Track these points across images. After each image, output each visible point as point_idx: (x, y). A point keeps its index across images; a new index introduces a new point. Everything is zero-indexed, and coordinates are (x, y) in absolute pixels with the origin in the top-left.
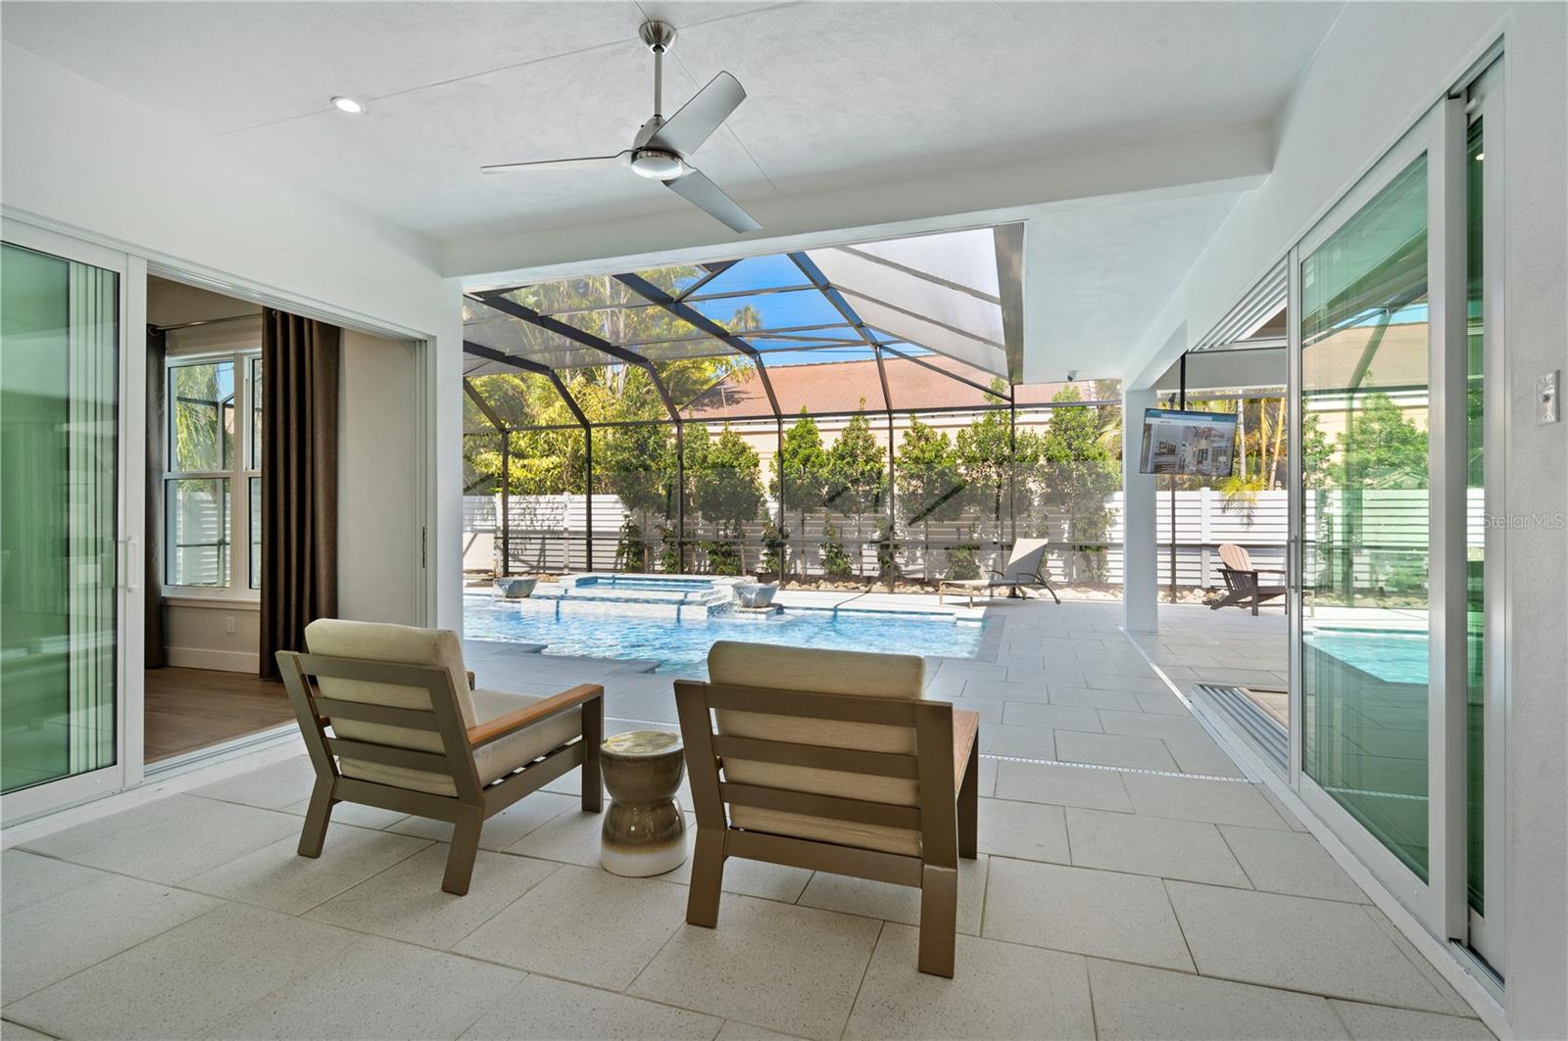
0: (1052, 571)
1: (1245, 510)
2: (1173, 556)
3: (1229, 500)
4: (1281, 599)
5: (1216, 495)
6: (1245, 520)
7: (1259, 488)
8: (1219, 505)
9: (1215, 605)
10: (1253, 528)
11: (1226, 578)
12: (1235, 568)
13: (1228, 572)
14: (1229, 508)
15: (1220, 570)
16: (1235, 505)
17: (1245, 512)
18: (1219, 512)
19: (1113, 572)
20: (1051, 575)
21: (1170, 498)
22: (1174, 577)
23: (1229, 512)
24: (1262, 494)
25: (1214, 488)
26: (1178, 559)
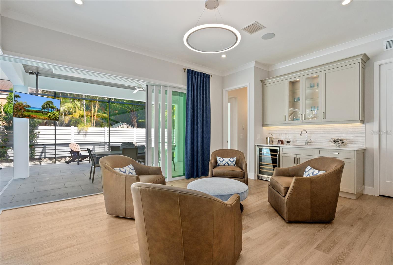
0: (10, 155)
1: (85, 133)
2: (55, 147)
3: (80, 130)
4: (87, 159)
5: (76, 128)
6: (84, 136)
7: (89, 126)
8: (76, 131)
9: (68, 163)
10: (87, 138)
11: (71, 154)
12: (75, 150)
13: (72, 152)
14: (80, 132)
15: (69, 152)
16: (82, 131)
17: (84, 133)
18: (77, 133)
19: (37, 154)
20: (10, 157)
21: (54, 129)
22: (55, 155)
23: (80, 134)
24: (90, 128)
25: (75, 126)
26: (57, 148)
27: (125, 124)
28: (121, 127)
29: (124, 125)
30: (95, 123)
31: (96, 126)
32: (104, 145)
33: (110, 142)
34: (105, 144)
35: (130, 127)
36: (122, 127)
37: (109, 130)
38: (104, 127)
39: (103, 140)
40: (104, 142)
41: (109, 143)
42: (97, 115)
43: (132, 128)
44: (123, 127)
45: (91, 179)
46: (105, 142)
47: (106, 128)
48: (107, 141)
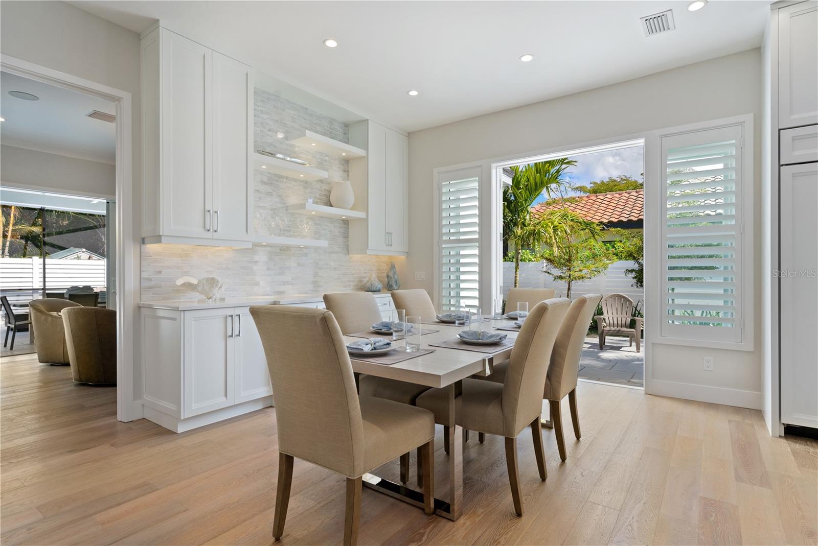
27: (83, 252)
28: (73, 258)
29: (80, 254)
30: (7, 249)
31: (11, 255)
32: (32, 295)
33: (46, 287)
34: (33, 293)
35: (94, 257)
36: (76, 256)
37: (44, 264)
38: (31, 256)
39: (30, 284)
40: (31, 288)
41: (44, 289)
42: (13, 230)
43: (100, 259)
44: (79, 258)
45: (7, 346)
46: (34, 288)
47: (37, 261)
48: (38, 284)
